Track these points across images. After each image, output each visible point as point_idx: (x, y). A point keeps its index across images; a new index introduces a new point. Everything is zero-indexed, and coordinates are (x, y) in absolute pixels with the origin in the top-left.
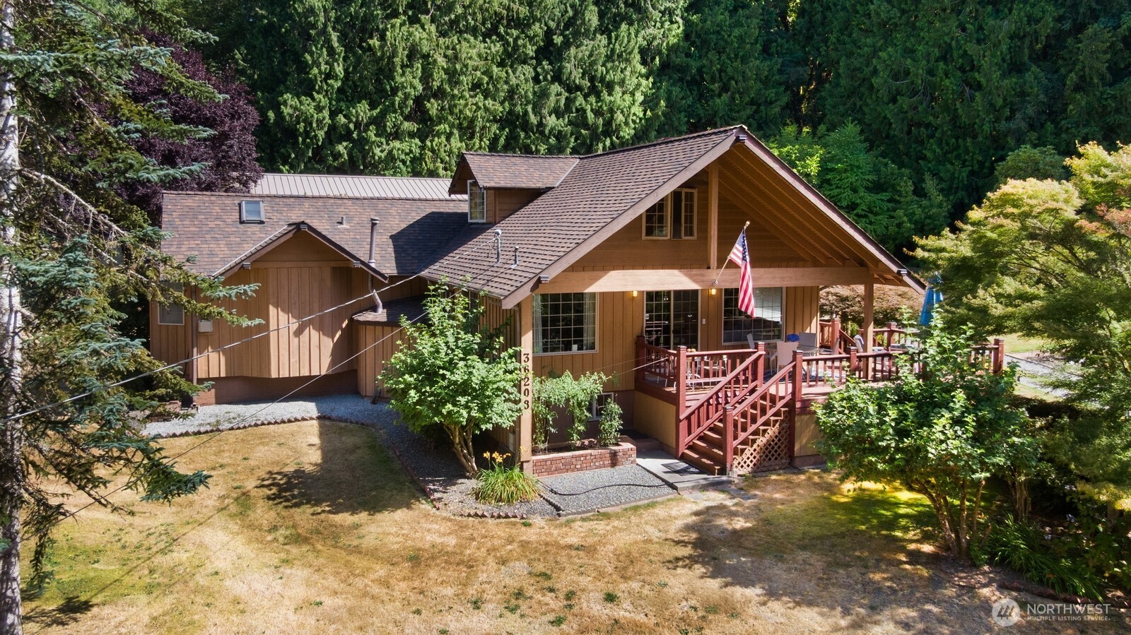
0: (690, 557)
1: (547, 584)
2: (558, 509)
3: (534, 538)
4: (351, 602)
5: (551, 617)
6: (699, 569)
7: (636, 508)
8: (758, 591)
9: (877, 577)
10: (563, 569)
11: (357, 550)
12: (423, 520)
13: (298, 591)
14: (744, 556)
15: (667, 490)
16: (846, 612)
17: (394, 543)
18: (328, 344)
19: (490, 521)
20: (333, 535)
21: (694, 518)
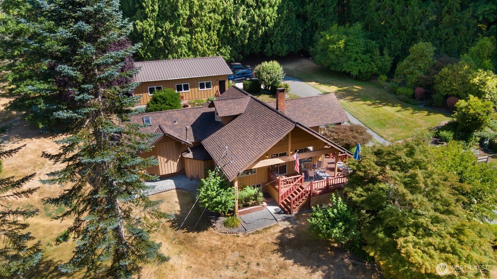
0: (277, 250)
1: (243, 260)
2: (246, 230)
3: (239, 242)
4: (199, 267)
5: (244, 271)
6: (280, 254)
7: (266, 229)
8: (292, 261)
9: (321, 256)
10: (247, 254)
11: (196, 247)
12: (211, 235)
13: (185, 263)
14: (291, 249)
15: (275, 221)
16: (311, 268)
17: (205, 245)
18: (176, 164)
19: (229, 235)
20: (190, 241)
21: (280, 234)
